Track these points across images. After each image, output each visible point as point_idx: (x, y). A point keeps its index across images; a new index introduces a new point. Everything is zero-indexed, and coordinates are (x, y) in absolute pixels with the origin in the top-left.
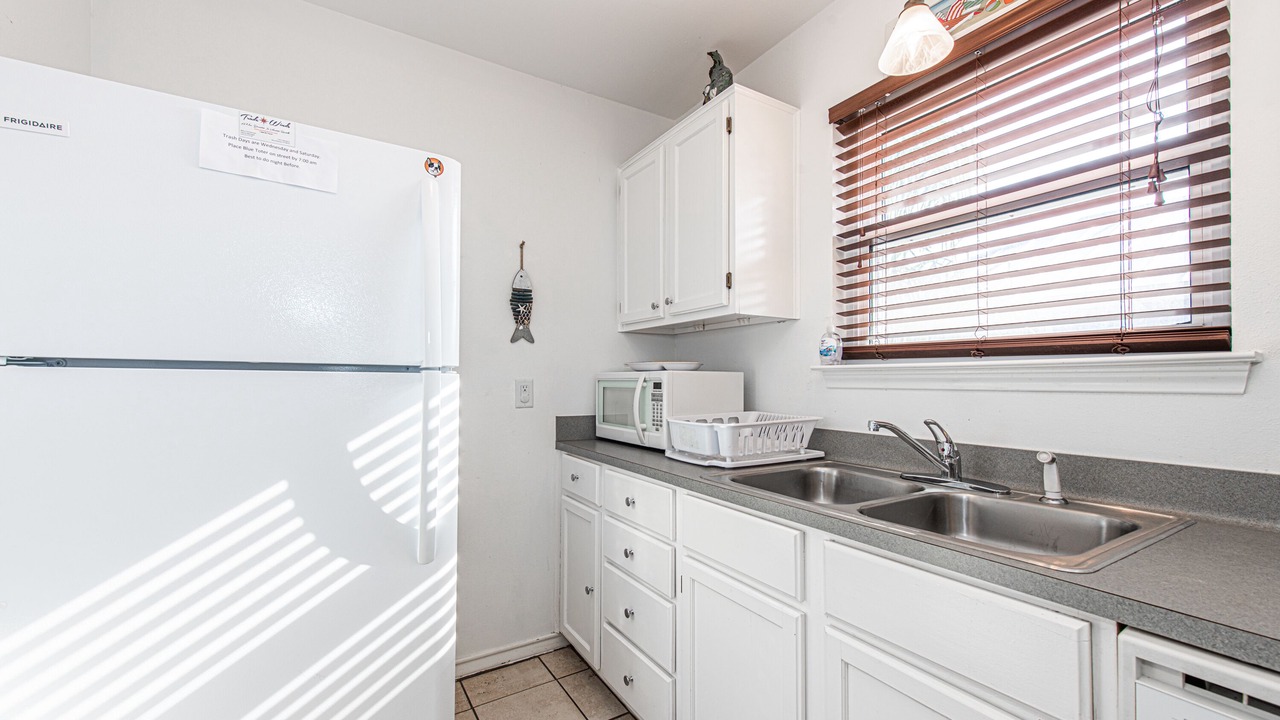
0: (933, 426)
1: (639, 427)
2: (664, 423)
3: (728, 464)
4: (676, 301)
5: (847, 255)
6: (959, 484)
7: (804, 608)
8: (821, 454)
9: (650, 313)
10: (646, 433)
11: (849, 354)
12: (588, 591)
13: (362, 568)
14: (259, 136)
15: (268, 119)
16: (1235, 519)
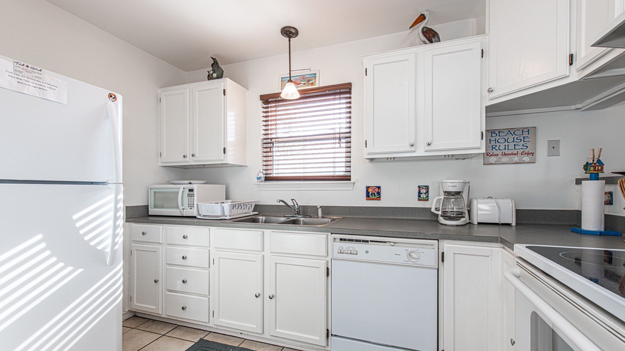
0: (293, 201)
1: (181, 207)
2: (195, 206)
3: (228, 218)
4: (197, 155)
5: (265, 146)
6: (300, 216)
7: (263, 253)
8: (257, 213)
9: (182, 159)
10: (184, 210)
11: (267, 179)
12: (156, 281)
13: (80, 270)
14: (25, 73)
15: (30, 66)
16: (350, 217)
